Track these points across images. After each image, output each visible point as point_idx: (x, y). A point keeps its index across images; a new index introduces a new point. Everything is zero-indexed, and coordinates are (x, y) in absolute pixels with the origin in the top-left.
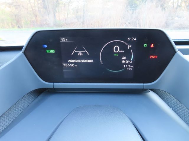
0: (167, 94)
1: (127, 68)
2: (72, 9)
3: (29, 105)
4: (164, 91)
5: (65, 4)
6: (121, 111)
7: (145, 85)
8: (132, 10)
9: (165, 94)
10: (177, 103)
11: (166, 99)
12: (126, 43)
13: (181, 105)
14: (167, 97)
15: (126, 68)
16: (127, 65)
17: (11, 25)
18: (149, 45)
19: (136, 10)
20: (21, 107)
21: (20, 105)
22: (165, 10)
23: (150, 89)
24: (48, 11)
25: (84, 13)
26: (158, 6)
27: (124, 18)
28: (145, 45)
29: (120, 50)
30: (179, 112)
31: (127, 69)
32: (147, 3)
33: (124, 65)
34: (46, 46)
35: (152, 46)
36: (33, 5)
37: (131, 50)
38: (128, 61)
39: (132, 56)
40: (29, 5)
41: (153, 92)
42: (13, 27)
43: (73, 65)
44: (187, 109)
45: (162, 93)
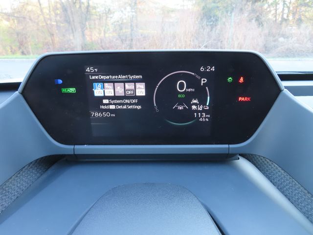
0: (268, 163)
1: (200, 118)
2: (112, 24)
3: (30, 185)
4: (264, 157)
5: (100, 15)
6: (190, 193)
7: (231, 148)
8: (211, 25)
9: (266, 162)
10: (284, 177)
11: (267, 171)
12: (197, 76)
13: (293, 181)
14: (267, 167)
15: (198, 118)
16: (200, 114)
17: (10, 50)
18: (236, 79)
19: (216, 26)
20: (16, 188)
21: (14, 185)
22: (263, 25)
23: (240, 155)
24: (73, 27)
25: (132, 30)
26: (252, 19)
27: (197, 38)
28: (230, 79)
29: (187, 87)
30: (289, 194)
31: (201, 120)
32: (233, 14)
33: (195, 114)
34: (60, 81)
35: (242, 80)
36: (48, 17)
37: (207, 88)
38: (201, 107)
39: (209, 98)
40: (41, 17)
41: (245, 159)
42: (13, 52)
43: (108, 114)
44: (301, 188)
45: (259, 161)
